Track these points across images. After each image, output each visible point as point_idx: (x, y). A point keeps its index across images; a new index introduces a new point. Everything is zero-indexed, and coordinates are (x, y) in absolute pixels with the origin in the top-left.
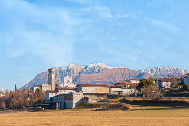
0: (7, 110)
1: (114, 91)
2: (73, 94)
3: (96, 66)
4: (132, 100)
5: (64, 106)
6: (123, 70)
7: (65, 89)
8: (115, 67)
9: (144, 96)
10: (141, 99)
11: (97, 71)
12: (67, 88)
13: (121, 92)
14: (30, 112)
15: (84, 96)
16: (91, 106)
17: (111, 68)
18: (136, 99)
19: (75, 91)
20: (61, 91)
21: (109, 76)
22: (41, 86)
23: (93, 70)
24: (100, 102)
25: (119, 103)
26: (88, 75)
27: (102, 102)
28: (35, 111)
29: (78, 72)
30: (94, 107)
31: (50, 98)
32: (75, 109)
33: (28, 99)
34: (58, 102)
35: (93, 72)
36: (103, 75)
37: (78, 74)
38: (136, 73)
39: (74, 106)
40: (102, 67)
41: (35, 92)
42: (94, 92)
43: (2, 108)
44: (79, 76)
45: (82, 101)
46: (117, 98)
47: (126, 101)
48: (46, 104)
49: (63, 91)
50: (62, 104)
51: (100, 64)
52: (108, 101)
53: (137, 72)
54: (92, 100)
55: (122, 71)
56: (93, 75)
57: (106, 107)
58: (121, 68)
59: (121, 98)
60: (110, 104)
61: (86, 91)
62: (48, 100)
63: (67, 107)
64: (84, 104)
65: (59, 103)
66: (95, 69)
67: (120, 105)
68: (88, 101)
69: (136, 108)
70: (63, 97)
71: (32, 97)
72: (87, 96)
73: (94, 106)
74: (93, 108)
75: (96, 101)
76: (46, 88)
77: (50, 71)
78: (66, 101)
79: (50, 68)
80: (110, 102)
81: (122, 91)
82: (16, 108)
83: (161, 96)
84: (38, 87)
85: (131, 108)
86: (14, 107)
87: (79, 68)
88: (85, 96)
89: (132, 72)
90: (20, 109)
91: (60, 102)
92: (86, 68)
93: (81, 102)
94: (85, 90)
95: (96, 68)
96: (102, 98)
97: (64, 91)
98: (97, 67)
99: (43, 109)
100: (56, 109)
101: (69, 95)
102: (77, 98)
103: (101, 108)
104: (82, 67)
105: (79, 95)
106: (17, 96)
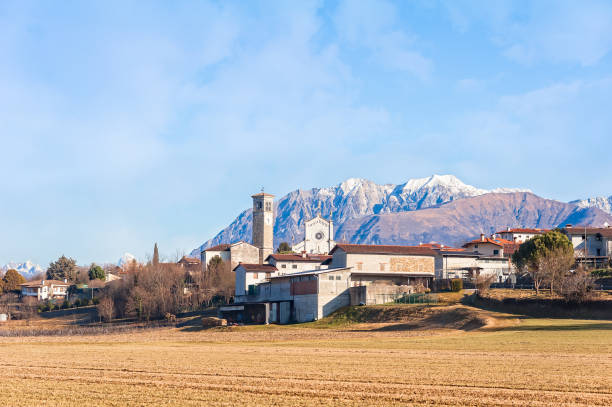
0: (118, 323)
1: (455, 266)
2: (317, 275)
3: (430, 185)
4: (500, 299)
5: (289, 312)
6: (520, 200)
7: (296, 258)
8: (495, 191)
9: (538, 285)
10: (529, 295)
11: (434, 204)
12: (304, 256)
13: (475, 272)
14: (182, 331)
15: (352, 284)
16: (373, 314)
17: (479, 192)
18: (511, 296)
19: (326, 267)
20: (284, 266)
21: (473, 217)
22: (229, 250)
23: (422, 200)
24: (402, 304)
25: (460, 306)
26: (404, 214)
27: (408, 302)
28: (198, 330)
29: (373, 204)
30: (382, 317)
31: (247, 289)
32: (322, 325)
33: (185, 290)
34: (271, 303)
35: (422, 206)
36: (454, 216)
37: (371, 213)
38: (563, 210)
39: (320, 316)
40: (449, 190)
41: (209, 267)
42: (387, 271)
43: (102, 317)
44: (375, 217)
45: (346, 298)
46: (457, 290)
47: (482, 299)
48: (234, 308)
49: (289, 265)
50: (285, 307)
51: (445, 180)
52: (428, 301)
53: (564, 205)
54: (378, 296)
55: (515, 201)
56: (419, 215)
57: (416, 321)
58: (511, 194)
59: (470, 292)
60: (432, 308)
61: (360, 268)
62: (244, 293)
63: (298, 318)
64: (351, 308)
65: (275, 305)
66: (426, 194)
67: (462, 313)
68: (365, 300)
69: (509, 323)
70: (287, 285)
71: (199, 283)
72: (364, 283)
73: (382, 314)
74: (379, 321)
75: (390, 300)
76: (243, 256)
77: (259, 201)
78: (297, 299)
79: (258, 192)
80: (433, 302)
81: (478, 269)
82: (144, 319)
83: (589, 287)
84: (218, 253)
85: (491, 322)
86: (138, 315)
87: (376, 193)
88: (358, 283)
89: (549, 206)
90: (156, 323)
91: (278, 302)
92: (398, 191)
93: (345, 303)
94: (357, 262)
95: (430, 194)
96: (409, 289)
97: (295, 267)
98: (434, 189)
99: (224, 322)
100: (263, 323)
101: (307, 279)
102: (331, 288)
103: (404, 321)
104: (386, 187)
105: (339, 278)
106: (150, 280)
